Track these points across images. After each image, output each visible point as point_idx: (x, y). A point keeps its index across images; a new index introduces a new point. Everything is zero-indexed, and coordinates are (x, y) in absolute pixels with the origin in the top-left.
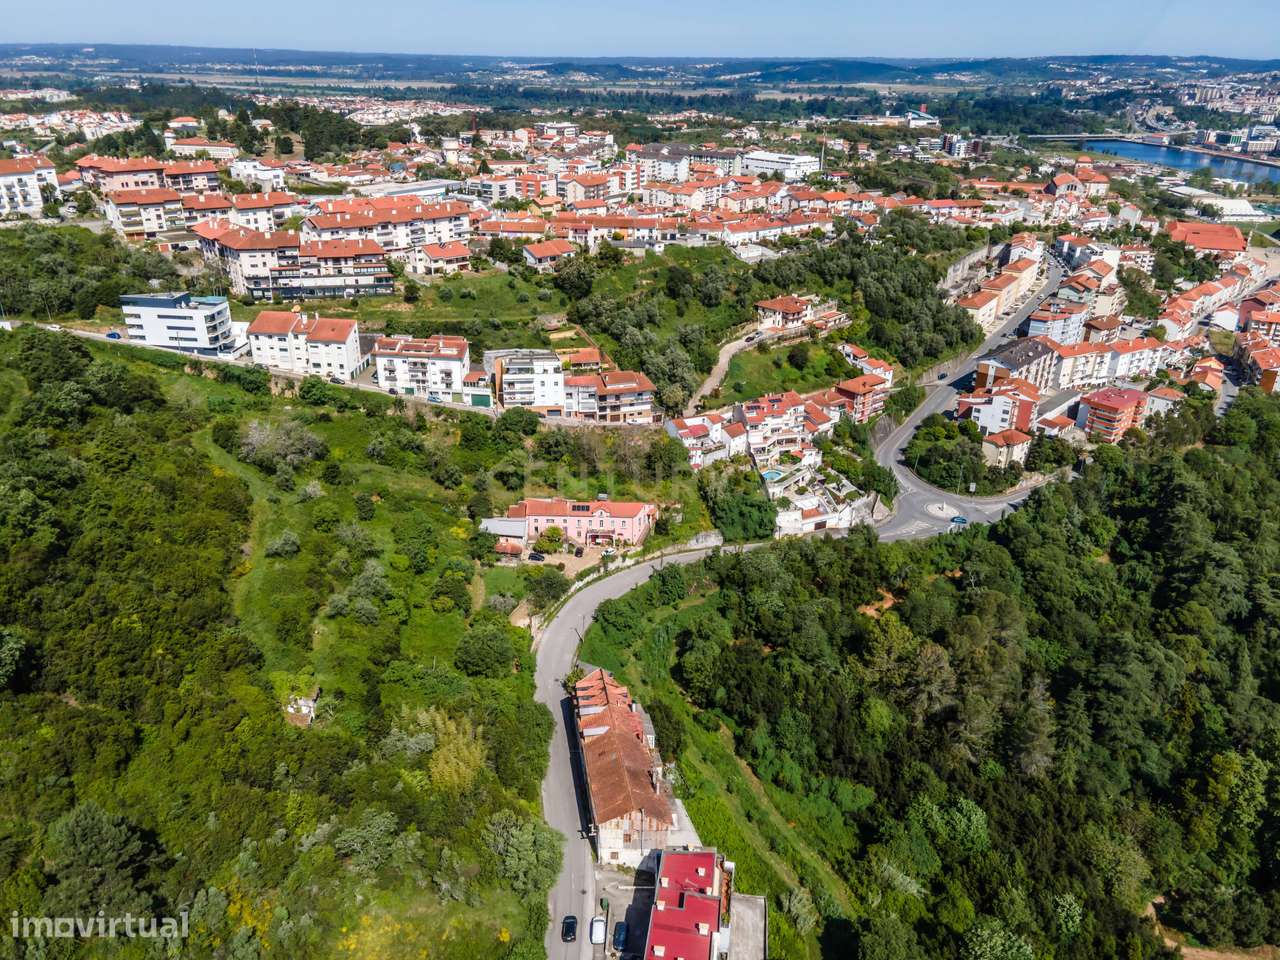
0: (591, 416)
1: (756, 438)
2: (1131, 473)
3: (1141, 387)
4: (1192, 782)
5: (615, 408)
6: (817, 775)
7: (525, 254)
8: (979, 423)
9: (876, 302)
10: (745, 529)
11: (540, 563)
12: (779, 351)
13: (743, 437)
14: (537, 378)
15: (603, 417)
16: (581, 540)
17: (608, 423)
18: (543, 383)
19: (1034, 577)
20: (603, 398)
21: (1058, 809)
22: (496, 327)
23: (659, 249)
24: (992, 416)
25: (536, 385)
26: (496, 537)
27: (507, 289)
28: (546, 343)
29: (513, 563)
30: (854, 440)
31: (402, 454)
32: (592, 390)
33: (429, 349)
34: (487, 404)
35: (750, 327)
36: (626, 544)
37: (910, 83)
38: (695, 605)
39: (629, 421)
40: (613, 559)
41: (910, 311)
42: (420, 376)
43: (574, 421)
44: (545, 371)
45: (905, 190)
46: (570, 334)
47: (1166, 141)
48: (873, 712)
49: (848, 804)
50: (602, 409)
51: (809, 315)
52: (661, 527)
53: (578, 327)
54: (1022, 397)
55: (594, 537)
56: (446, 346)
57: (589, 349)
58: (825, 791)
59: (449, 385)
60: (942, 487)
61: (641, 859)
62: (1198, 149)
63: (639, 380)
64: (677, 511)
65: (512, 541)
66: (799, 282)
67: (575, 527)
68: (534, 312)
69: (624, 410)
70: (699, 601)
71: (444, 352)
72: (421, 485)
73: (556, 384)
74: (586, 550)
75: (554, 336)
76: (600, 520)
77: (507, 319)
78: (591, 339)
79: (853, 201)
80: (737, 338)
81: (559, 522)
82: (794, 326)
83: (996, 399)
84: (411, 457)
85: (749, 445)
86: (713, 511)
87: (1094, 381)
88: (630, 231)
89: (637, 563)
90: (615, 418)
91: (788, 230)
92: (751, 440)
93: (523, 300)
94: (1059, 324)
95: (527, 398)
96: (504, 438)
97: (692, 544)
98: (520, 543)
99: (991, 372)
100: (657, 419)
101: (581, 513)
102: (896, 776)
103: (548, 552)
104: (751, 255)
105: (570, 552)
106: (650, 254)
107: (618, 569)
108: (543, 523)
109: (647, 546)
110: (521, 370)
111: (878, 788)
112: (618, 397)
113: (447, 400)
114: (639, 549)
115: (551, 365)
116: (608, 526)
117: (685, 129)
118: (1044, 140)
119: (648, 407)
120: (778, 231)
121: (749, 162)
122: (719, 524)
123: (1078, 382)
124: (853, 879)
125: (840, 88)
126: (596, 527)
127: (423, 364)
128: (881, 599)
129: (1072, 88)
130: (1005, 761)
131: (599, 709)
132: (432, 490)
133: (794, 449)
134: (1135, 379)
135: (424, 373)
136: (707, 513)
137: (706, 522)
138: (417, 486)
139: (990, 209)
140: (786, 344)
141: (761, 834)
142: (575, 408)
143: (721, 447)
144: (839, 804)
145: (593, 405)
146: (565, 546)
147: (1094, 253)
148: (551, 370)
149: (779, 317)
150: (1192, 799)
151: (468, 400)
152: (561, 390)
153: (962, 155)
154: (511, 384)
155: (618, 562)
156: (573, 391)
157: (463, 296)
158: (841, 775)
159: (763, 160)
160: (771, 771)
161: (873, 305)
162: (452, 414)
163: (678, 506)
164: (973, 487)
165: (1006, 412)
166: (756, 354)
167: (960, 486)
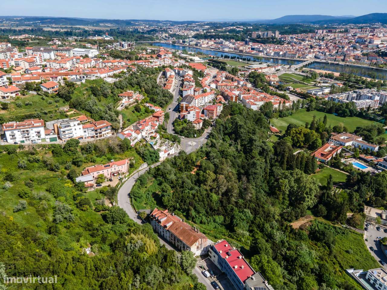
0: (93, 137)
1: (144, 134)
2: (224, 125)
3: (212, 104)
4: (277, 189)
5: (100, 133)
6: (209, 217)
7: (42, 87)
8: (188, 119)
9: (148, 90)
10: (152, 160)
11: (101, 187)
12: (132, 108)
13: (140, 134)
14: (73, 128)
15: (97, 137)
16: (109, 176)
17: (99, 138)
18: (75, 129)
19: (223, 154)
20: (96, 131)
21: (258, 205)
22: (46, 114)
23: (84, 81)
24: (191, 117)
25: (73, 130)
26: (83, 182)
27: (42, 100)
28: (67, 116)
29: (93, 189)
30: (163, 129)
31: (32, 164)
32: (93, 128)
33: (29, 125)
34: (56, 140)
35: (120, 102)
36: (123, 173)
37: (93, 26)
38: (151, 185)
39: (105, 136)
40: (123, 179)
41: (157, 92)
42: (26, 135)
43: (87, 140)
44: (75, 125)
45: (126, 58)
46: (72, 112)
47: (171, 43)
48: (213, 197)
49: (219, 222)
50: (96, 134)
51: (134, 97)
52: (131, 166)
53: (74, 109)
54: (197, 110)
55: (113, 174)
56: (35, 123)
57: (82, 116)
58: (212, 221)
59: (39, 137)
60: (188, 137)
61: (201, 252)
62: (179, 45)
63: (105, 123)
64: (133, 160)
65: (89, 182)
66: (126, 87)
67: (106, 172)
68: (57, 106)
69: (103, 133)
70: (151, 184)
71: (35, 125)
72: (44, 173)
73: (80, 129)
74: (112, 179)
75: (68, 113)
76: (115, 168)
77: (49, 110)
78: (81, 112)
79: (119, 62)
80: (119, 106)
81: (101, 172)
82: (132, 100)
83: (191, 112)
84: (36, 165)
85: (143, 136)
86: (143, 157)
87: (202, 104)
88: (69, 77)
89: (128, 178)
90: (101, 136)
91: (115, 72)
92: (143, 134)
93: (50, 103)
94: (189, 91)
95: (71, 135)
96: (70, 150)
97: (140, 168)
98: (92, 182)
99: (184, 106)
100: (113, 134)
101: (108, 167)
102: (226, 210)
103: (102, 183)
104: (110, 80)
105: (108, 181)
106: (82, 83)
107: (125, 182)
108: (96, 174)
109: (129, 172)
110: (66, 127)
111: (223, 215)
112: (101, 129)
113: (39, 142)
114: (128, 174)
115: (76, 123)
116: (117, 169)
117: (30, 41)
118: (142, 43)
119: (110, 131)
120: (112, 73)
121: (74, 52)
122: (145, 160)
123: (199, 105)
124: (235, 237)
125: (72, 27)
126: (113, 171)
127: (27, 131)
128: (194, 169)
129: (140, 28)
130: (242, 198)
131: (165, 218)
132: (51, 174)
133: (153, 135)
134: (210, 102)
135: (28, 134)
136: (141, 158)
137: (141, 161)
138: (44, 174)
139: (151, 62)
140: (131, 106)
141: (210, 236)
142: (88, 136)
143: (136, 138)
144: (217, 223)
145: (93, 133)
146: (106, 179)
147: (185, 72)
148: (76, 125)
149: (127, 98)
150: (278, 192)
151: (48, 140)
152: (82, 130)
153: (127, 48)
154: (64, 132)
155: (124, 180)
156: (86, 130)
157: (27, 105)
158: (215, 215)
159: (79, 51)
160: (199, 221)
161: (147, 91)
162: (44, 146)
163: (133, 158)
164: (196, 136)
165: (194, 115)
166: (125, 110)
167: (192, 136)
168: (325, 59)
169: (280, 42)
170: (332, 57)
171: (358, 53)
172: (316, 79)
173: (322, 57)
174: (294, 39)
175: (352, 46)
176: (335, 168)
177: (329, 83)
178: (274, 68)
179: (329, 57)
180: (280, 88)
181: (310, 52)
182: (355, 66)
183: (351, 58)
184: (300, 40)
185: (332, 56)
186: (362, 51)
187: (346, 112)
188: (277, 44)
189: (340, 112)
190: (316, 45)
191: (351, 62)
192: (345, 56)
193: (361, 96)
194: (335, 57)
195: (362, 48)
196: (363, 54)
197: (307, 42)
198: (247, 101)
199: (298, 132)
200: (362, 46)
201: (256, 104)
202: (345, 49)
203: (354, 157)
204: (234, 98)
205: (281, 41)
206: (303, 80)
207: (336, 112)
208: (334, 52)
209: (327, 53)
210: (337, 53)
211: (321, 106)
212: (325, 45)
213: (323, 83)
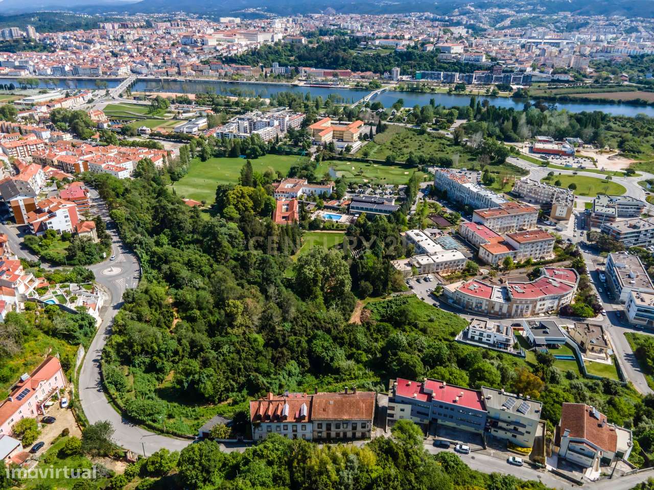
1: (22, 289)
3: (55, 187)
8: (58, 229)
13: (16, 293)
16: (36, 414)
24: (60, 222)
30: (33, 266)
36: (62, 391)
52: (66, 366)
54: (68, 205)
60: (91, 263)
76: (42, 390)
83: (58, 212)
85: (23, 296)
97: (78, 363)
98: (19, 450)
101: (27, 396)
103: (37, 438)
105: (43, 426)
108: (7, 428)
109: (71, 381)
114: (72, 386)
116: (47, 389)
126: (41, 397)
133: (36, 284)
134: (48, 185)
136: (63, 342)
137: (68, 347)
163: (51, 350)
164: (105, 255)
167: (98, 258)
168: (151, 74)
169: (45, 47)
170: (160, 70)
171: (194, 60)
172: (167, 108)
173: (145, 71)
174: (72, 41)
175: (182, 51)
176: (313, 230)
177: (193, 112)
178: (81, 99)
179: (155, 70)
180: (129, 133)
181: (117, 65)
182: (200, 81)
183: (189, 70)
184: (81, 41)
185: (159, 68)
186: (198, 58)
187: (257, 151)
188: (41, 51)
189: (248, 151)
190: (121, 50)
191: (190, 75)
192: (178, 66)
193: (255, 123)
194: (164, 70)
195: (197, 53)
196: (201, 62)
197: (98, 46)
198: (103, 166)
199: (240, 195)
200: (196, 50)
201: (125, 169)
202: (174, 55)
203: (319, 207)
204: (81, 166)
205: (46, 44)
206: (150, 112)
207: (242, 154)
208: (160, 61)
209: (151, 64)
210: (165, 62)
211: (216, 148)
212: (136, 50)
213: (184, 112)
